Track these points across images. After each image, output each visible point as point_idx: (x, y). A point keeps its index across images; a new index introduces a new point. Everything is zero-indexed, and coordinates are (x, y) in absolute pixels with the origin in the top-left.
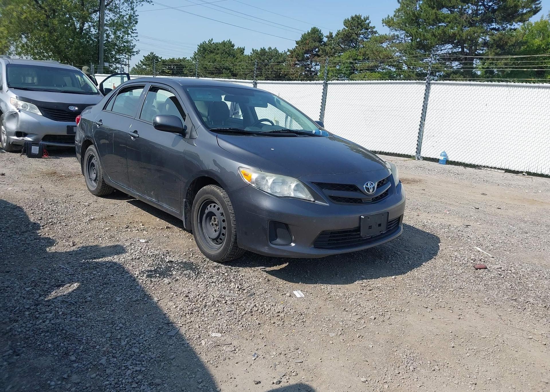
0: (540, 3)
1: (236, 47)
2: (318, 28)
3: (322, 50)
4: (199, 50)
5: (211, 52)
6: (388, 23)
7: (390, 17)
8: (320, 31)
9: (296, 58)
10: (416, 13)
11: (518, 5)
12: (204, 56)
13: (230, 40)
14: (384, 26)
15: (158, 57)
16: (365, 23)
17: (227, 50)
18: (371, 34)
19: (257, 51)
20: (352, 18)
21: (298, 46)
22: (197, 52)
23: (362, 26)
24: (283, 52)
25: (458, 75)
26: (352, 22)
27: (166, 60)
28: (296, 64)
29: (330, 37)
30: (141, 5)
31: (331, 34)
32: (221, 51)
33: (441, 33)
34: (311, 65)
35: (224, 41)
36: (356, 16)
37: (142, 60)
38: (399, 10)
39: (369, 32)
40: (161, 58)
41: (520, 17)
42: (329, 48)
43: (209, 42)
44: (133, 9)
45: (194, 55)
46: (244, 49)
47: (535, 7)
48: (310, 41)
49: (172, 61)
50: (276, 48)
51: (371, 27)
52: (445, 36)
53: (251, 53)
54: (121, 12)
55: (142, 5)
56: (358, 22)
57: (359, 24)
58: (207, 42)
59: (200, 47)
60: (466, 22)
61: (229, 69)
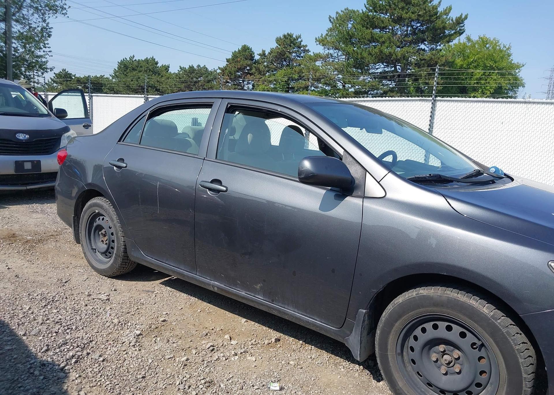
0: (464, 26)
1: (159, 65)
2: (249, 46)
3: (255, 68)
4: (120, 67)
5: (134, 69)
6: (322, 41)
7: (323, 36)
8: (251, 49)
9: (228, 76)
10: (350, 33)
11: (446, 27)
12: (125, 73)
13: (153, 58)
14: (317, 44)
15: (71, 74)
16: (297, 41)
17: (150, 67)
18: (304, 53)
19: (185, 68)
20: (285, 36)
21: (228, 63)
22: (117, 70)
23: (294, 44)
24: (212, 70)
25: (394, 93)
26: (284, 40)
27: (81, 78)
28: (228, 82)
29: (263, 55)
30: (54, 17)
31: (264, 51)
32: (144, 69)
33: (378, 52)
34: (244, 83)
35: (147, 58)
36: (288, 34)
37: (53, 78)
38: (330, 30)
39: (302, 50)
40: (75, 75)
41: (448, 38)
42: (263, 66)
43: (130, 58)
44: (44, 21)
45: (113, 72)
46: (169, 67)
47: (460, 30)
48: (241, 59)
49: (88, 78)
50: (205, 66)
51: (303, 46)
52: (381, 55)
53: (178, 71)
54: (31, 24)
55: (57, 17)
56: (290, 40)
57: (292, 42)
58: (128, 59)
59: (121, 64)
60: (399, 42)
61: (155, 87)
